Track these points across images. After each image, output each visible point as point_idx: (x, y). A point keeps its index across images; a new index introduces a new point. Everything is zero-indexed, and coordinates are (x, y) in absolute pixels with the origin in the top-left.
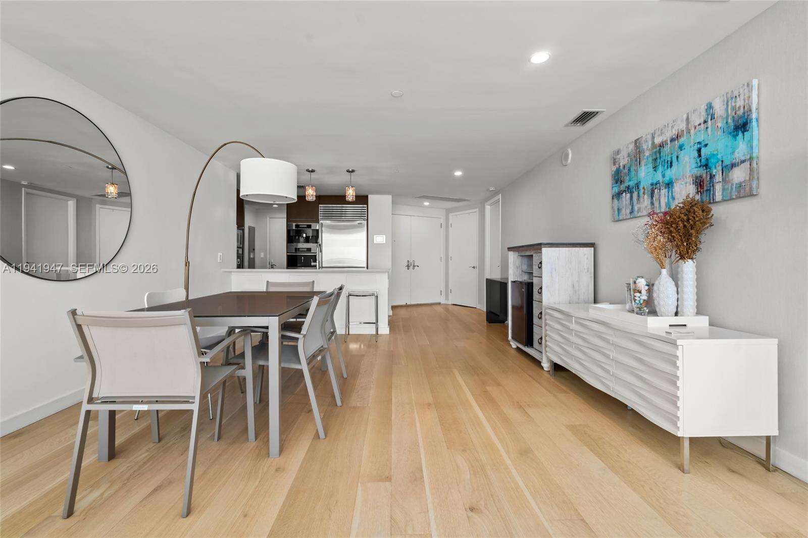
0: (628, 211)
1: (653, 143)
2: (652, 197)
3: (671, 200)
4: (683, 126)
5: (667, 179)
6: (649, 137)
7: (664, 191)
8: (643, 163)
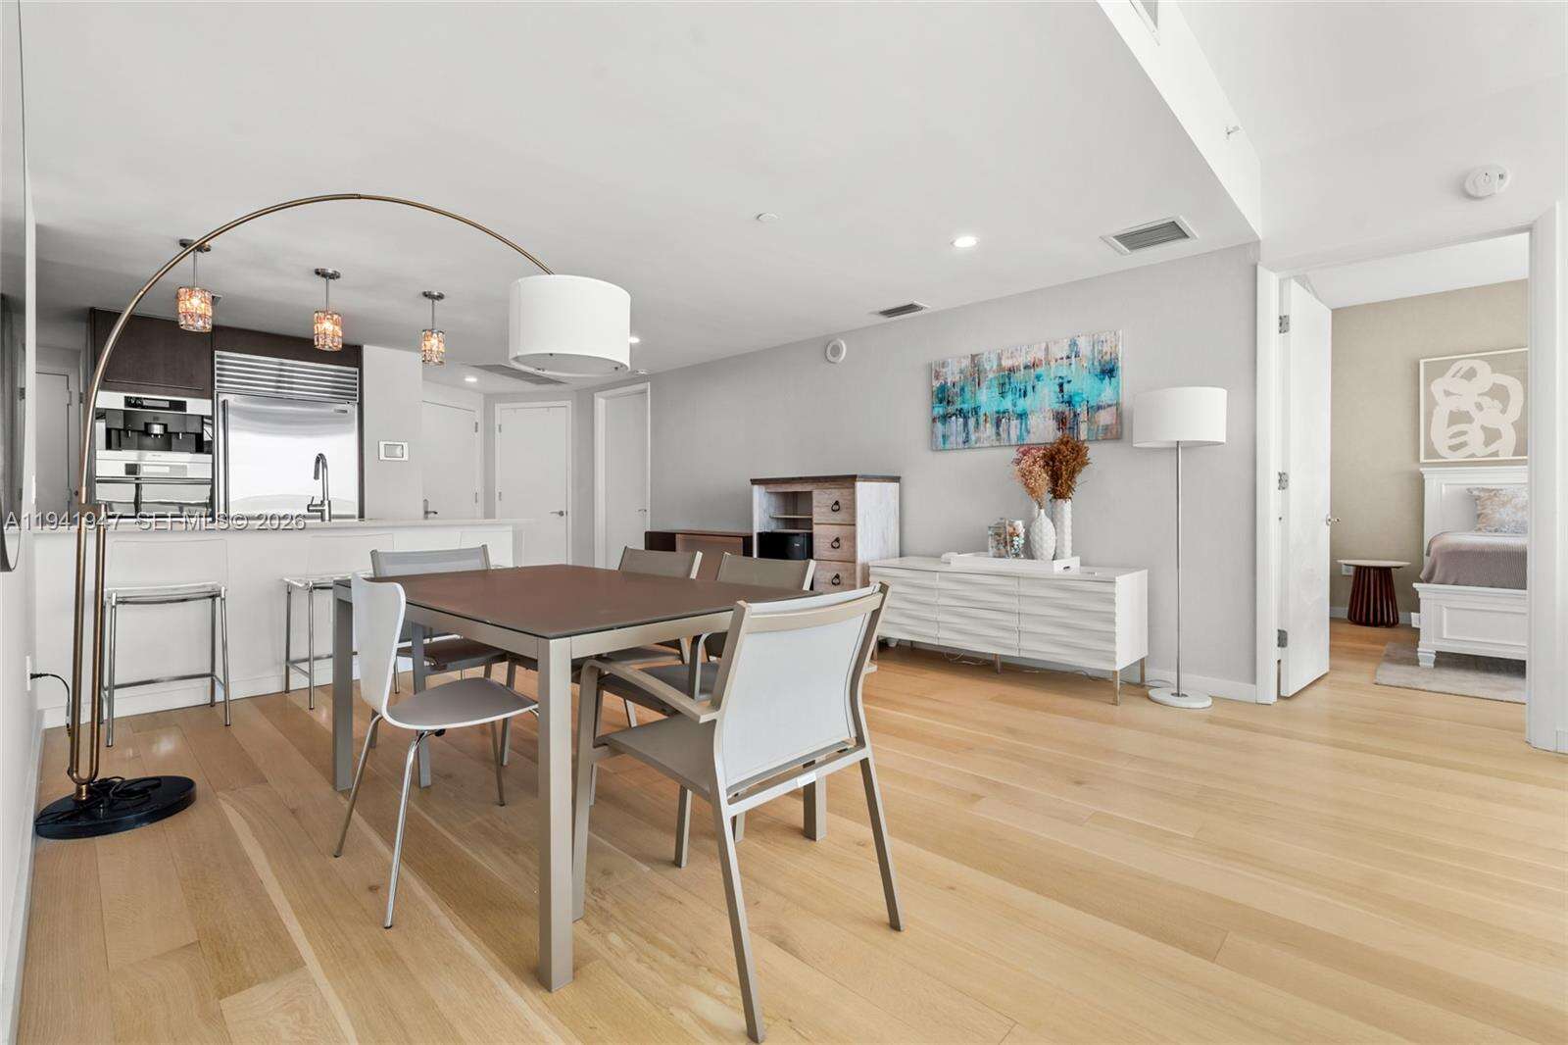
0: (960, 440)
1: (1000, 365)
2: (998, 426)
3: (1025, 434)
4: (1041, 355)
5: (1019, 409)
6: (994, 357)
7: (1015, 422)
8: (984, 385)
